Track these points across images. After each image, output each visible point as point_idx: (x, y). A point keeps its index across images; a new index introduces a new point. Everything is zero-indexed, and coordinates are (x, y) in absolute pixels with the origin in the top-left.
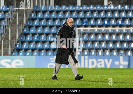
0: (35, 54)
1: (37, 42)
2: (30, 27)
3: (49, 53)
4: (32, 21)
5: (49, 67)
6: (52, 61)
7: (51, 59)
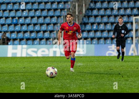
0: (94, 43)
1: (96, 31)
2: (89, 17)
3: (107, 41)
4: (90, 11)
5: (107, 55)
6: (110, 49)
7: (109, 47)
